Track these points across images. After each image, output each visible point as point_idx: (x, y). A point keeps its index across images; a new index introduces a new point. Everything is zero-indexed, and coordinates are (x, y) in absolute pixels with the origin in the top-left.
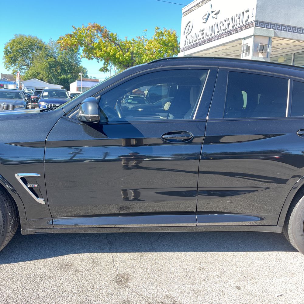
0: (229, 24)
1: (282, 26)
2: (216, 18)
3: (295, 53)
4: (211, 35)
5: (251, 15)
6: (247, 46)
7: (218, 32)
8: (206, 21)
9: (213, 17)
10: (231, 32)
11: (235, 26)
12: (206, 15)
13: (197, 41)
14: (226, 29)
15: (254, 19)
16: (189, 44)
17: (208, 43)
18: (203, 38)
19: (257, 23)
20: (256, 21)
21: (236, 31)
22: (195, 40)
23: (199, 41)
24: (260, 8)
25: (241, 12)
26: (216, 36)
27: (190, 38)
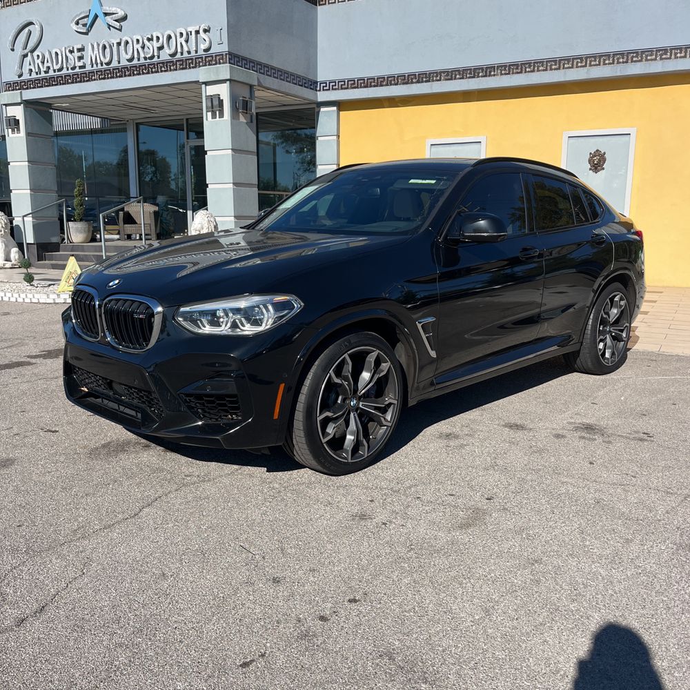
0: (160, 48)
1: (265, 66)
2: (120, 30)
4: (108, 64)
5: (215, 40)
6: (219, 98)
7: (130, 60)
8: (89, 31)
9: (109, 26)
10: (167, 66)
11: (178, 56)
12: (88, 16)
13: (64, 72)
14: (153, 57)
15: (224, 48)
16: (34, 76)
17: (100, 79)
18: (82, 67)
19: (232, 57)
20: (230, 53)
22: (56, 67)
23: (70, 71)
25: (192, 29)
26: (125, 68)
27: (39, 61)
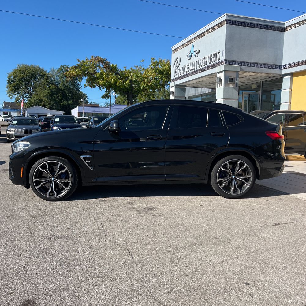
0: (207, 61)
1: (247, 63)
2: (198, 56)
3: (263, 82)
4: (194, 69)
5: (221, 56)
6: (220, 78)
7: (199, 67)
8: (191, 58)
9: (195, 56)
10: (208, 68)
11: (211, 63)
12: (190, 53)
13: (184, 74)
14: (205, 65)
15: (224, 58)
16: (178, 76)
17: (192, 75)
18: (188, 71)
19: (226, 61)
20: (225, 60)
21: (212, 67)
22: (182, 72)
23: (186, 73)
24: (228, 50)
25: (215, 53)
26: (198, 70)
27: (178, 71)
